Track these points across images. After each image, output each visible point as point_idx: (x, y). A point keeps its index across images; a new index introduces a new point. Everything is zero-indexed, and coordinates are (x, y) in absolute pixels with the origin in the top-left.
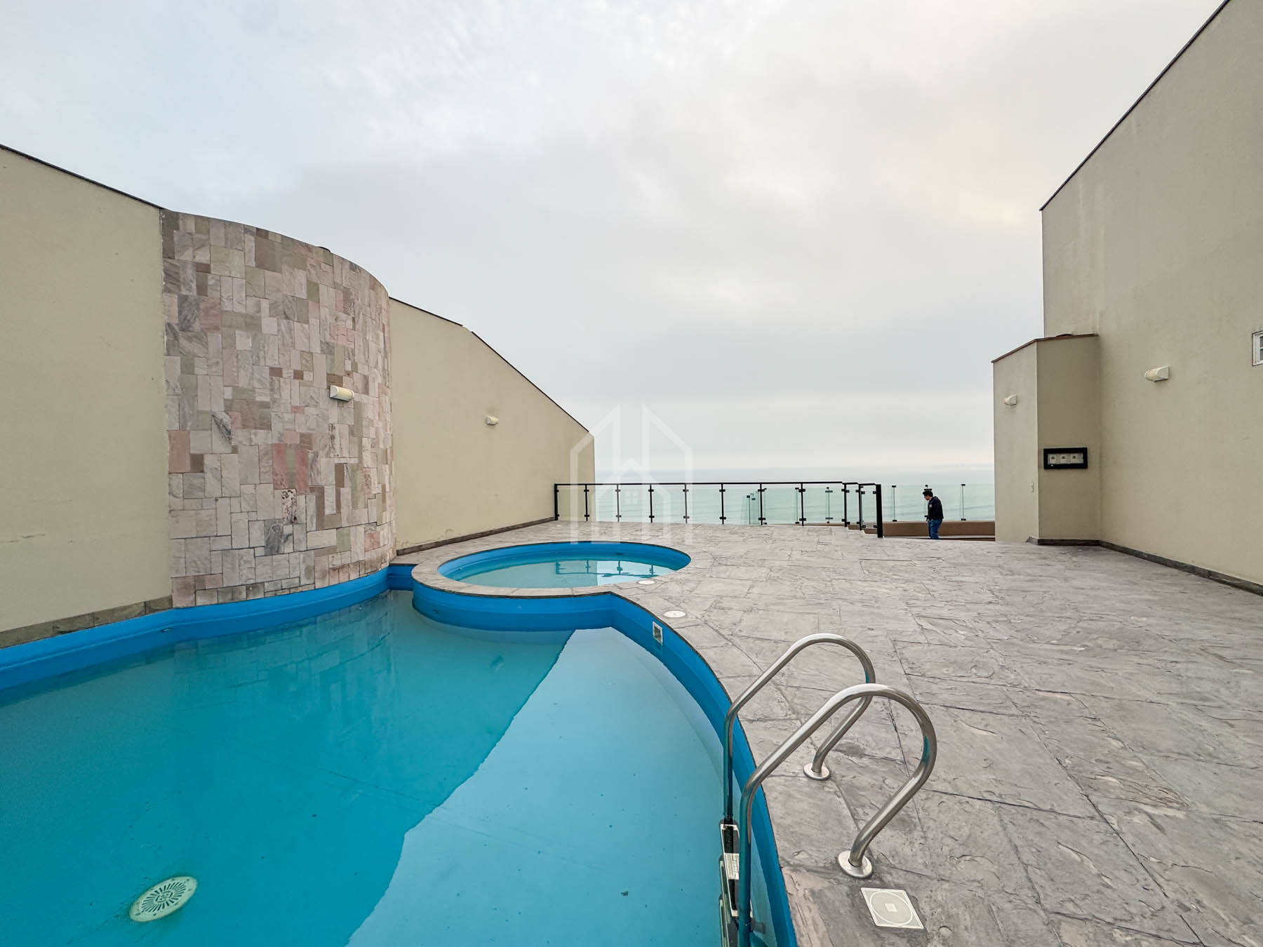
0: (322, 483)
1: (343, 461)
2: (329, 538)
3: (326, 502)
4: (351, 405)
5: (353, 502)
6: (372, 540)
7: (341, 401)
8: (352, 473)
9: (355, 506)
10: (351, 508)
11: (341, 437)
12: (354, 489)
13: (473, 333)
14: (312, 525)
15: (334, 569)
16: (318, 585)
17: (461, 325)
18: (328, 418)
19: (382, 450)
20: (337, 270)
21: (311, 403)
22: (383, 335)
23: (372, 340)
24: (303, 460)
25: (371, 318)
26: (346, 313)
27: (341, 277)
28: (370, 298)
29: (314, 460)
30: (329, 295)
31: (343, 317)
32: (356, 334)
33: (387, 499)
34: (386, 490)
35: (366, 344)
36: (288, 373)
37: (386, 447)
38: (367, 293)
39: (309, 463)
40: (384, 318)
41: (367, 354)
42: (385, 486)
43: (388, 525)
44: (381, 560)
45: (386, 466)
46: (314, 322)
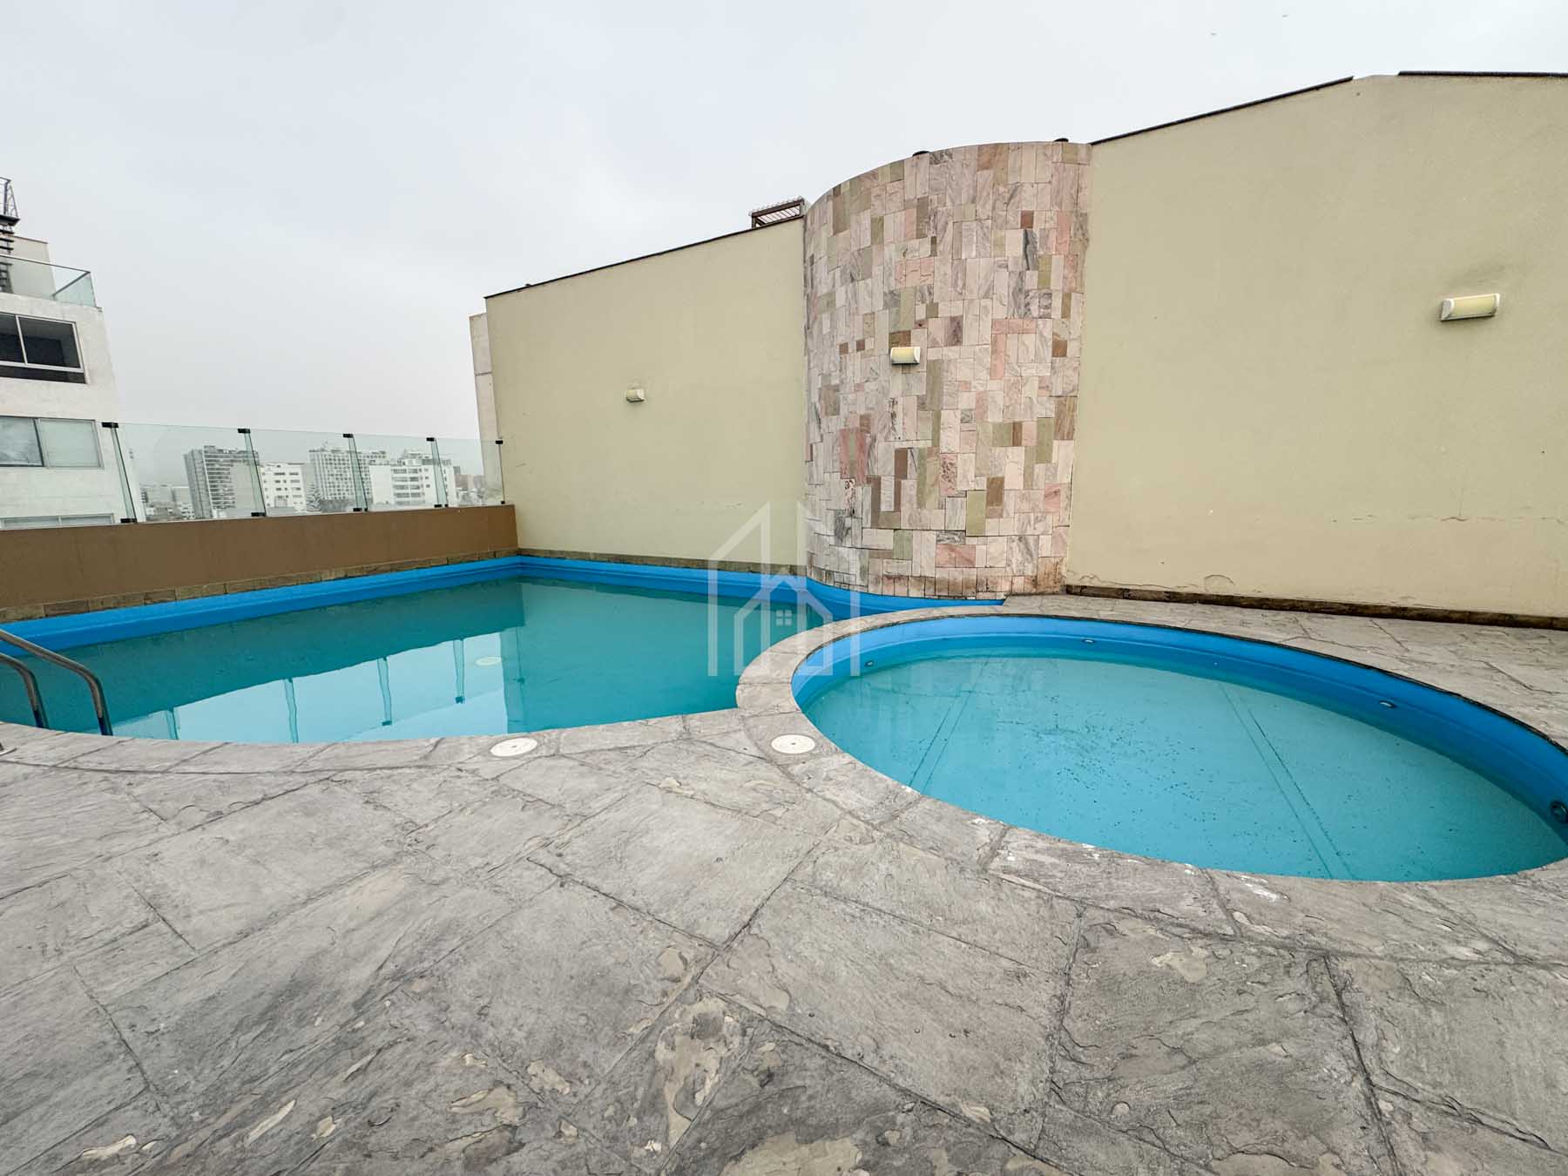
0: (877, 472)
1: (905, 445)
2: (885, 539)
3: (882, 496)
4: (923, 369)
5: (918, 499)
6: (953, 555)
7: (907, 366)
8: (919, 460)
9: (921, 504)
10: (915, 506)
11: (905, 414)
12: (921, 483)
13: (1402, 74)
14: (867, 522)
15: (889, 577)
16: (871, 590)
17: (1349, 80)
18: (889, 391)
19: (994, 425)
20: (909, 180)
21: (871, 376)
22: (1020, 234)
23: (979, 255)
24: (861, 446)
25: (978, 220)
26: (920, 235)
27: (916, 185)
28: (975, 188)
29: (872, 446)
30: (897, 222)
31: (915, 243)
32: (936, 261)
33: (1010, 501)
34: (1006, 486)
35: (960, 266)
36: (852, 347)
37: (1017, 420)
38: (967, 182)
39: (867, 450)
40: (1027, 202)
41: (960, 283)
42: (1002, 480)
43: (1010, 539)
44: (976, 586)
45: (1010, 449)
46: (877, 270)
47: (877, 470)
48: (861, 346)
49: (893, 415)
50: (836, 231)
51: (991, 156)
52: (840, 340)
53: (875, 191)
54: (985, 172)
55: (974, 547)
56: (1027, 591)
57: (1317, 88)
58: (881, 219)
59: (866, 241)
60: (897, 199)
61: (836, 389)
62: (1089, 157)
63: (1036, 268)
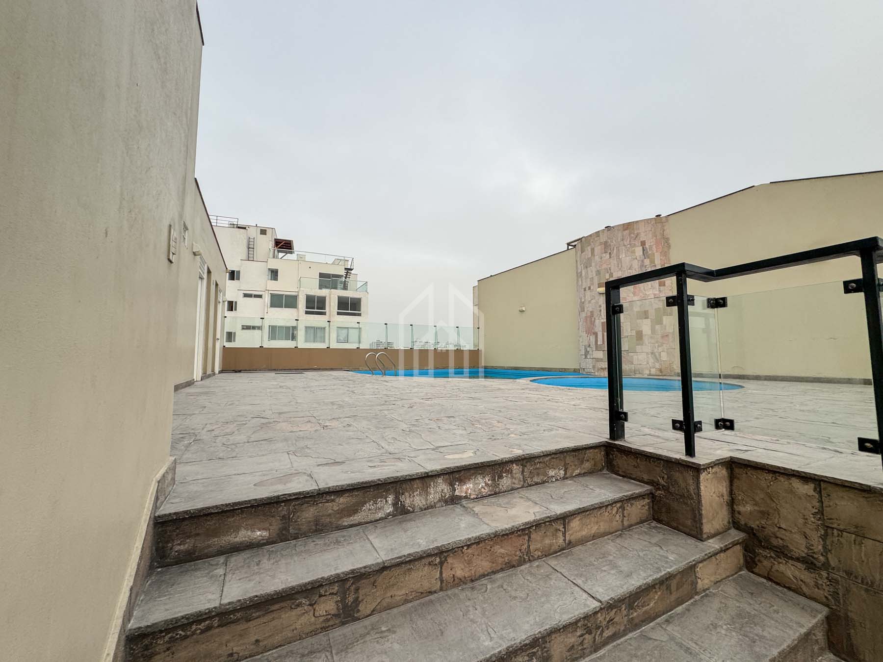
1: (604, 321)
2: (600, 354)
3: (598, 339)
7: (603, 294)
13: (771, 183)
15: (602, 369)
19: (637, 312)
20: (601, 236)
21: (593, 298)
22: (641, 248)
23: (626, 256)
24: (591, 321)
25: (625, 246)
26: (606, 252)
27: (603, 238)
28: (623, 236)
29: (594, 321)
30: (598, 249)
31: (604, 255)
32: (611, 260)
33: (646, 340)
34: (644, 333)
35: (619, 260)
36: (587, 289)
37: (646, 309)
38: (620, 235)
39: (593, 323)
40: (643, 237)
41: (620, 266)
42: (642, 331)
43: (647, 354)
44: (635, 372)
45: (644, 320)
46: (593, 264)
47: (596, 330)
48: (590, 288)
49: (600, 311)
50: (582, 253)
51: (628, 226)
52: (583, 287)
53: (592, 240)
54: (626, 231)
55: (632, 356)
56: (657, 374)
57: (743, 190)
58: (594, 249)
59: (590, 256)
60: (598, 242)
61: (583, 303)
62: (667, 221)
63: (649, 258)
